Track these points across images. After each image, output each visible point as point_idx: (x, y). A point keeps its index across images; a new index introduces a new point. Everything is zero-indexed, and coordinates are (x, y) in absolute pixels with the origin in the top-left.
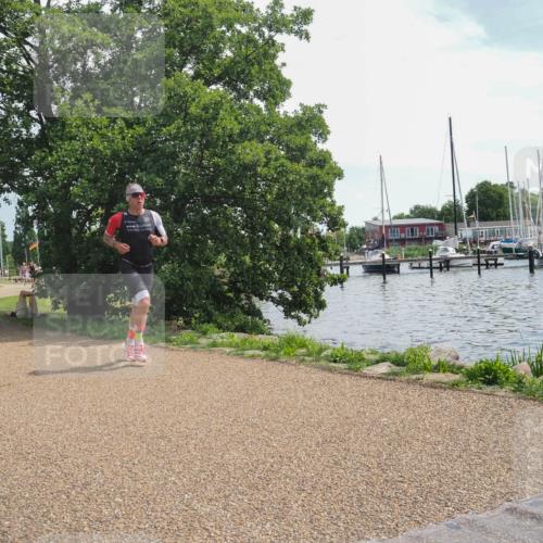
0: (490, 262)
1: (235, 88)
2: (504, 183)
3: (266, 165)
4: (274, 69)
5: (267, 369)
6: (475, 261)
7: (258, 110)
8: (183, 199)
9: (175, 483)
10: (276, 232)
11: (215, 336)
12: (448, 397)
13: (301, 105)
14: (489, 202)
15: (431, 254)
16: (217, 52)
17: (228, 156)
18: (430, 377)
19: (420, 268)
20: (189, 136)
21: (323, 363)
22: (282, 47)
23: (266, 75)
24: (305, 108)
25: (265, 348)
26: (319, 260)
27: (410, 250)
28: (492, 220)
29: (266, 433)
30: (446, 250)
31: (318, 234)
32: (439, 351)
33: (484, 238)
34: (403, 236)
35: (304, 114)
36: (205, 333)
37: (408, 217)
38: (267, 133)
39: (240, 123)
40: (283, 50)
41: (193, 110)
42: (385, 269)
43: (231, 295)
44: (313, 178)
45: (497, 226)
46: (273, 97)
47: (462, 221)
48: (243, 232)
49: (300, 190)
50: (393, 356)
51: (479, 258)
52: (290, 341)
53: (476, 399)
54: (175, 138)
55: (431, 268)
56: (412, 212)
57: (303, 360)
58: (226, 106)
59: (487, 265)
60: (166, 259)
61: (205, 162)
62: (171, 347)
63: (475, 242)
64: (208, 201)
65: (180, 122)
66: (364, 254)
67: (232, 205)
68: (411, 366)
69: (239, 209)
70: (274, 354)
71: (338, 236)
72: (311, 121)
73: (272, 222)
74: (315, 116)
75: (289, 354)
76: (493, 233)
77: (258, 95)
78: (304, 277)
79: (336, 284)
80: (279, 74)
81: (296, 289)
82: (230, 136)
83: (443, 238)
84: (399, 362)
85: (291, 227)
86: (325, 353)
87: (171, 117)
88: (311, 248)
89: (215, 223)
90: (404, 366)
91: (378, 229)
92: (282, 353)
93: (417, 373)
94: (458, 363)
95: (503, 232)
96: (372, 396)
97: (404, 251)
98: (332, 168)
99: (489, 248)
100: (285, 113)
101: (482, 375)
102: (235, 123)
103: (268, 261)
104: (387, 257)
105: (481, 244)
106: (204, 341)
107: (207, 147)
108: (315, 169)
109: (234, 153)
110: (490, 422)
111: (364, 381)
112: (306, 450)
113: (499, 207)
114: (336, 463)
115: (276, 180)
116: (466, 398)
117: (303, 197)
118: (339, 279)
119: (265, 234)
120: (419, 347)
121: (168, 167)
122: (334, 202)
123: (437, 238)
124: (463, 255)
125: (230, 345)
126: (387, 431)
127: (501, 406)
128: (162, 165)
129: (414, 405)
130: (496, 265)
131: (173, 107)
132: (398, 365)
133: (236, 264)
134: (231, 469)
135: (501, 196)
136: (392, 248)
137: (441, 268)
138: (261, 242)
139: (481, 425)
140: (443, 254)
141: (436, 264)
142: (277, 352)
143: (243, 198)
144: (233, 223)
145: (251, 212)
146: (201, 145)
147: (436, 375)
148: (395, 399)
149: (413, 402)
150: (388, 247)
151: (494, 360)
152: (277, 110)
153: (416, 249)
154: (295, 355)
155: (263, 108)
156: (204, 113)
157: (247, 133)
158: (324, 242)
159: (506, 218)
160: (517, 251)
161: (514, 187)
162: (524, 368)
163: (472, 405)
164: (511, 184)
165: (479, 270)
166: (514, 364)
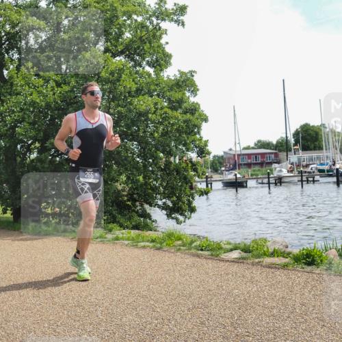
0: (312, 179)
1: (132, 59)
4: (160, 46)
5: (154, 256)
6: (300, 178)
7: (149, 75)
10: (161, 159)
11: (117, 232)
12: (280, 275)
13: (179, 71)
14: (308, 137)
15: (269, 174)
16: (120, 34)
17: (128, 107)
18: (268, 260)
19: (262, 183)
21: (193, 251)
22: (166, 32)
23: (154, 51)
24: (182, 73)
25: (153, 241)
26: (192, 178)
27: (254, 171)
28: (311, 150)
29: (152, 302)
30: (281, 171)
31: (191, 161)
32: (274, 242)
33: (305, 163)
34: (249, 161)
35: (181, 77)
36: (110, 231)
37: (253, 148)
38: (155, 90)
39: (136, 84)
40: (166, 33)
41: (103, 74)
42: (237, 185)
43: (129, 203)
44: (187, 122)
45: (314, 154)
46: (160, 65)
47: (290, 151)
48: (138, 159)
49: (177, 130)
50: (242, 246)
51: (302, 176)
52: (170, 236)
53: (300, 276)
55: (269, 183)
56: (256, 145)
57: (179, 249)
58: (127, 72)
59: (308, 182)
61: (112, 111)
63: (299, 165)
66: (222, 174)
67: (131, 141)
68: (255, 253)
69: (136, 143)
70: (159, 245)
71: (205, 162)
72: (186, 82)
73: (158, 152)
74: (188, 79)
75: (169, 245)
76: (311, 159)
77: (149, 64)
78: (181, 190)
79: (203, 195)
80: (163, 50)
81: (175, 198)
82: (129, 93)
83: (278, 162)
84: (246, 250)
85: (172, 156)
86: (195, 244)
87: (88, 79)
88: (186, 170)
89: (119, 153)
90: (250, 252)
91: (232, 156)
92: (165, 244)
93: (259, 257)
94: (289, 250)
95: (318, 158)
96: (227, 274)
97: (250, 171)
98: (200, 115)
99: (309, 170)
100: (168, 77)
101: (304, 259)
102: (133, 83)
103: (156, 180)
104: (238, 176)
105: (303, 167)
106: (110, 236)
107: (113, 100)
108: (188, 116)
109: (132, 104)
110: (310, 292)
111: (222, 264)
112: (180, 314)
113: (316, 141)
114: (202, 323)
115: (161, 123)
116: (293, 275)
117: (180, 135)
118: (205, 192)
119: (153, 161)
120: (260, 239)
122: (201, 138)
123: (275, 163)
124: (292, 175)
125: (128, 239)
126: (238, 300)
127: (317, 280)
129: (257, 281)
130: (314, 181)
132: (246, 252)
133: (133, 182)
135: (317, 134)
136: (241, 169)
137: (276, 184)
138: (151, 166)
139: (303, 294)
140: (279, 174)
141: (272, 181)
142: (161, 243)
143: (138, 136)
144: (131, 153)
145: (143, 145)
146: (109, 98)
147: (272, 259)
148: (243, 276)
149: (256, 279)
150: (239, 169)
151: (313, 248)
152: (162, 74)
153: (259, 170)
154: (174, 246)
155: (153, 74)
156: (111, 77)
157: (142, 90)
158: (195, 165)
159: (320, 148)
160: (328, 171)
161: (325, 128)
162: (333, 254)
163: (297, 280)
164: (324, 125)
165: (302, 185)
166: (326, 250)
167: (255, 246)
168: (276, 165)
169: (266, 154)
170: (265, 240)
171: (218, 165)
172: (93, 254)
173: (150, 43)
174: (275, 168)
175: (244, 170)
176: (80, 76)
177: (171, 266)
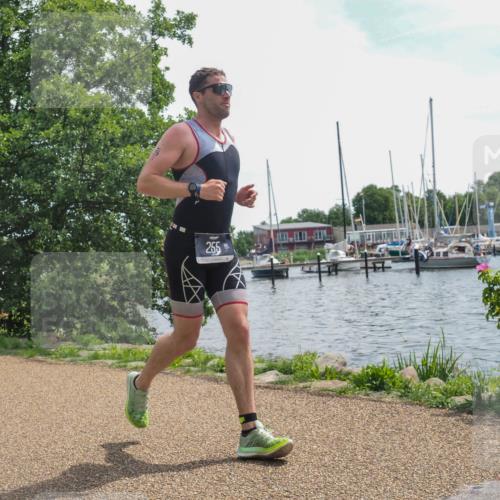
0: (380, 265)
2: (389, 186)
4: (157, 72)
6: (363, 264)
7: (141, 114)
8: (63, 205)
10: (160, 237)
11: (96, 347)
12: (335, 406)
13: (186, 109)
14: (375, 205)
15: (319, 258)
17: (110, 161)
18: (317, 384)
19: (310, 272)
20: (69, 141)
21: (209, 373)
22: (165, 52)
24: (189, 113)
27: (298, 254)
28: (379, 223)
29: (147, 451)
30: (336, 254)
32: (326, 358)
33: (371, 241)
34: (291, 240)
37: (296, 221)
38: (150, 137)
39: (122, 127)
40: (166, 54)
41: (72, 113)
42: (273, 274)
45: (384, 229)
46: (157, 100)
47: (349, 224)
48: (127, 239)
50: (280, 364)
51: (366, 261)
53: (364, 406)
54: (54, 142)
55: (320, 272)
56: (300, 216)
57: (188, 371)
58: (108, 110)
59: (375, 269)
61: (86, 167)
62: (49, 360)
63: (363, 245)
64: (90, 207)
65: (58, 125)
66: (252, 259)
67: (115, 211)
68: (298, 374)
69: (123, 214)
73: (157, 228)
75: (174, 365)
76: (379, 236)
80: (162, 78)
82: (112, 140)
83: (333, 241)
84: (286, 370)
86: (211, 363)
87: (49, 121)
89: (97, 229)
90: (291, 373)
91: (266, 233)
93: (305, 381)
94: (347, 369)
95: (390, 234)
97: (292, 255)
99: (376, 251)
100: (170, 117)
101: (369, 381)
102: (117, 126)
103: (154, 268)
104: (275, 261)
105: (368, 247)
106: (84, 354)
107: (87, 151)
109: (116, 157)
110: (377, 430)
113: (386, 210)
116: (352, 405)
119: (149, 241)
120: (306, 354)
121: (47, 172)
123: (328, 242)
124: (352, 259)
125: (112, 357)
127: (388, 412)
128: (41, 170)
129: (301, 415)
130: (383, 268)
131: (52, 110)
132: (285, 373)
135: (387, 200)
136: (280, 252)
137: (329, 273)
138: (145, 248)
139: (368, 433)
140: (334, 258)
143: (126, 204)
144: (116, 229)
145: (134, 218)
146: (81, 149)
147: (323, 382)
148: (282, 409)
149: (300, 412)
150: (276, 251)
151: (381, 365)
152: (160, 114)
153: (305, 253)
154: (181, 366)
155: (146, 113)
156: (84, 117)
157: (130, 137)
159: (392, 221)
160: (404, 253)
161: (398, 191)
162: (410, 373)
163: (359, 412)
164: (396, 188)
165: (367, 273)
166: (401, 368)
167: (299, 364)
168: (330, 245)
169: (315, 229)
170: (314, 355)
171: (246, 245)
172: (60, 381)
174: (329, 250)
175: (283, 253)
176: (38, 116)
177: (175, 396)
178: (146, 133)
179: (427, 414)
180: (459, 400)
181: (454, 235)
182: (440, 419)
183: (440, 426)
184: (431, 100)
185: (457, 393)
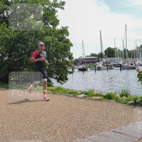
1: (44, 22)
2: (114, 48)
3: (52, 42)
4: (55, 17)
5: (52, 96)
6: (107, 68)
7: (51, 28)
9: (26, 126)
10: (55, 60)
12: (99, 103)
13: (62, 27)
14: (110, 52)
15: (95, 66)
17: (42, 40)
18: (94, 97)
19: (93, 69)
20: (32, 34)
21: (67, 94)
23: (52, 19)
25: (52, 91)
26: (67, 67)
27: (90, 65)
28: (111, 57)
29: (51, 113)
30: (99, 65)
31: (66, 60)
32: (97, 91)
34: (88, 61)
35: (63, 29)
37: (90, 56)
38: (53, 34)
39: (46, 31)
40: (57, 12)
42: (83, 70)
44: (65, 46)
45: (112, 59)
46: (55, 24)
47: (103, 57)
49: (61, 49)
50: (85, 92)
51: (107, 67)
52: (58, 89)
53: (106, 103)
54: (28, 35)
55: (95, 69)
56: (91, 55)
57: (62, 94)
59: (110, 69)
60: (26, 67)
61: (36, 42)
63: (107, 63)
66: (78, 66)
70: (54, 92)
71: (72, 61)
72: (64, 31)
73: (54, 57)
74: (65, 30)
75: (58, 92)
76: (111, 61)
77: (50, 24)
78: (62, 72)
80: (56, 18)
81: (60, 75)
82: (43, 34)
83: (98, 62)
84: (86, 94)
85: (59, 59)
86: (67, 92)
88: (64, 64)
90: (88, 95)
91: (82, 59)
92: (56, 92)
93: (91, 96)
94: (102, 94)
95: (114, 60)
96: (79, 103)
97: (88, 65)
98: (70, 44)
99: (110, 64)
100: (58, 29)
101: (107, 97)
102: (44, 31)
103: (53, 68)
104: (84, 67)
105: (108, 63)
107: (37, 37)
108: (65, 44)
109: (44, 39)
110: (109, 109)
111: (78, 99)
112: (62, 117)
113: (113, 54)
114: (69, 120)
115: (55, 46)
116: (103, 103)
117: (62, 51)
119: (52, 61)
120: (92, 90)
121: (26, 43)
122: (70, 52)
124: (104, 66)
126: (83, 112)
127: (112, 105)
128: (24, 42)
130: (112, 69)
132: (86, 95)
134: (42, 122)
135: (113, 51)
136: (85, 64)
137: (98, 70)
140: (99, 66)
141: (97, 68)
142: (55, 91)
147: (96, 97)
148: (85, 103)
149: (90, 104)
150: (84, 64)
151: (111, 93)
152: (55, 28)
153: (92, 65)
154: (60, 92)
157: (47, 34)
158: (68, 62)
159: (114, 57)
160: (117, 65)
161: (117, 49)
162: (118, 95)
163: (105, 105)
164: (116, 48)
165: (108, 70)
166: (116, 94)
167: (90, 92)
169: (94, 58)
170: (94, 90)
173: (51, 16)
174: (97, 64)
177: (58, 100)
178: (52, 33)
179: (122, 105)
180: (130, 102)
181: (130, 60)
182: (125, 106)
183: (125, 108)
184: (126, 25)
185: (130, 100)
